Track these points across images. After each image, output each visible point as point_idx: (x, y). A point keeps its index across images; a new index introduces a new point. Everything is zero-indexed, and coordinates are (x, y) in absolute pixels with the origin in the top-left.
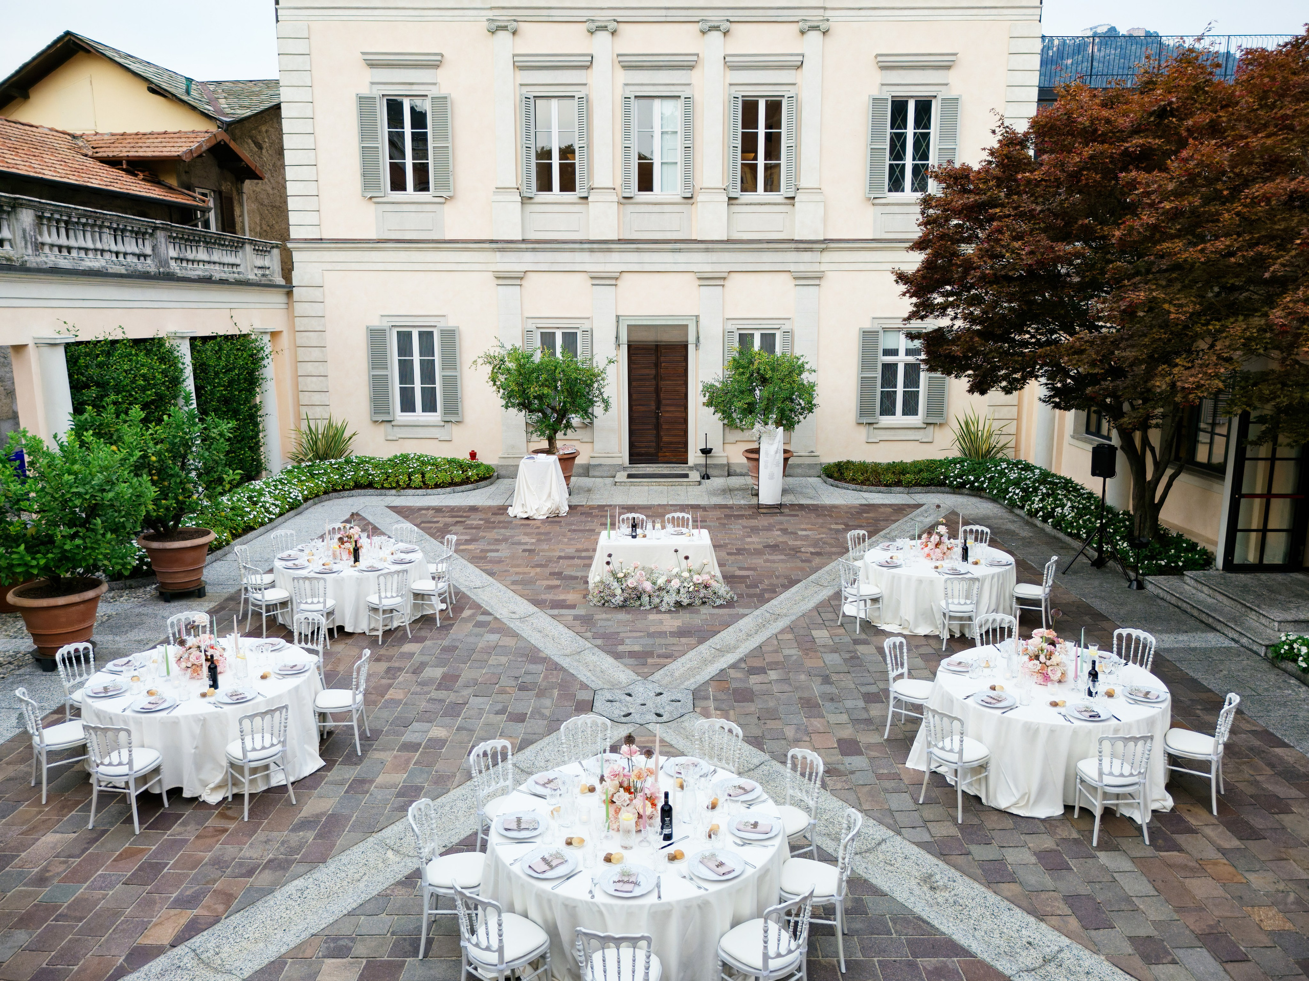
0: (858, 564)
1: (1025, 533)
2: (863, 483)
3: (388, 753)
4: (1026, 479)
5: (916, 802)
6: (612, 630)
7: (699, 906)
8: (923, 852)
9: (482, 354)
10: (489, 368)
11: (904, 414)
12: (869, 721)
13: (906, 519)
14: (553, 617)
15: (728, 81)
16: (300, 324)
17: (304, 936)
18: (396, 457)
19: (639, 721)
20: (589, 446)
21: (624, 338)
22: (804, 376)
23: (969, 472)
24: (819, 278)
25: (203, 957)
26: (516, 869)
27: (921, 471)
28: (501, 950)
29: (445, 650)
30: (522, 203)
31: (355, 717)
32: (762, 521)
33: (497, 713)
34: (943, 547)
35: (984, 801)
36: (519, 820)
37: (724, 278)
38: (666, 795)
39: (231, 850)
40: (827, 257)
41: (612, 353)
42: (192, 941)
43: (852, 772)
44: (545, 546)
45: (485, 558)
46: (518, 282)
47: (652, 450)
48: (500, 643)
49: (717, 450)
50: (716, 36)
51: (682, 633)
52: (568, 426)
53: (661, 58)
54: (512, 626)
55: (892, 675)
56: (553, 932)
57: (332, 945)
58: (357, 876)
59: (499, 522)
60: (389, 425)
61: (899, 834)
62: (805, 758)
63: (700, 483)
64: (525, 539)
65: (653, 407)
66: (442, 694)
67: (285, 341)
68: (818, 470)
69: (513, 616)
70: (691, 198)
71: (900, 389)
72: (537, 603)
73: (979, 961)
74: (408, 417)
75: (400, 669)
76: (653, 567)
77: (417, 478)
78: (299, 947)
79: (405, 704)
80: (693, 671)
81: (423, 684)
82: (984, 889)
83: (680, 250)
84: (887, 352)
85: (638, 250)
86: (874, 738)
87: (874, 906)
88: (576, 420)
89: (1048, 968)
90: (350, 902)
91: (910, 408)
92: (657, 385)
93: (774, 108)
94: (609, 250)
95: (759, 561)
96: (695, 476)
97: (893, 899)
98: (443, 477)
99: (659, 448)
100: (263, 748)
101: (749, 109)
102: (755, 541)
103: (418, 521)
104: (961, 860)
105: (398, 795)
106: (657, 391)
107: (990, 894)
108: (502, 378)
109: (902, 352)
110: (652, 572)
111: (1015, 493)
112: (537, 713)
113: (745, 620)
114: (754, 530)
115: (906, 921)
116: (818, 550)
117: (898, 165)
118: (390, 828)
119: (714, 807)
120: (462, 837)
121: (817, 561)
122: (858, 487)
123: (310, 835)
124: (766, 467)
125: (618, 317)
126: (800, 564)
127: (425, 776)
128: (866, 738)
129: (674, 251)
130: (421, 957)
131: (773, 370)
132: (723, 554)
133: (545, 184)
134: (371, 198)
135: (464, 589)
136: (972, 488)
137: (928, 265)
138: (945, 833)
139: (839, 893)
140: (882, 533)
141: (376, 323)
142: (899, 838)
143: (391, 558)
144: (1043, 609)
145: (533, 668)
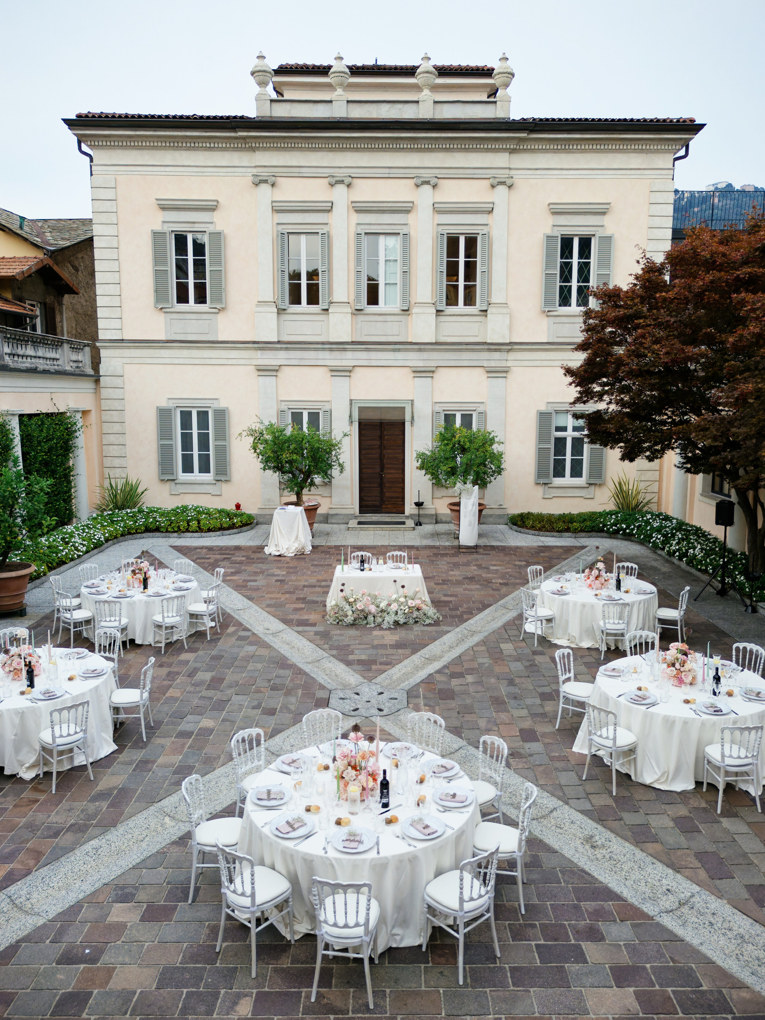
0: (536, 592)
1: (666, 568)
2: (540, 530)
3: (168, 739)
4: (666, 527)
5: (580, 778)
6: (345, 643)
7: (410, 861)
8: (585, 818)
9: (246, 428)
10: (251, 439)
11: (572, 476)
12: (544, 715)
13: (573, 557)
14: (299, 632)
15: (436, 222)
16: (105, 405)
17: (97, 885)
18: (178, 508)
19: (365, 715)
20: (328, 499)
21: (356, 416)
22: (495, 446)
23: (622, 522)
24: (506, 372)
25: (16, 902)
26: (266, 831)
27: (585, 520)
28: (253, 896)
29: (213, 658)
30: (278, 313)
31: (142, 710)
32: (462, 559)
33: (254, 708)
34: (602, 580)
35: (633, 778)
36: (269, 792)
37: (433, 372)
38: (385, 772)
39: (41, 817)
40: (512, 356)
41: (347, 429)
42: (9, 889)
43: (531, 755)
44: (293, 578)
45: (246, 586)
46: (274, 373)
47: (377, 503)
48: (257, 653)
49: (428, 504)
50: (427, 188)
51: (399, 645)
52: (312, 484)
53: (385, 205)
54: (266, 639)
55: (562, 678)
56: (294, 880)
57: (120, 892)
58: (140, 837)
59: (258, 559)
60: (172, 484)
61: (567, 803)
62: (493, 744)
63: (414, 529)
64: (278, 572)
65: (378, 470)
66: (210, 693)
67: (93, 417)
68: (505, 520)
69: (267, 632)
70: (407, 310)
71: (568, 457)
72: (286, 621)
73: (629, 905)
74: (188, 477)
75: (178, 673)
76: (377, 593)
77: (194, 524)
78: (93, 894)
79: (182, 701)
80: (407, 676)
81: (196, 685)
82: (633, 847)
83: (399, 350)
84: (558, 429)
85: (367, 350)
86: (548, 729)
87: (547, 861)
88: (318, 479)
89: (683, 910)
90: (134, 858)
91: (576, 472)
92: (381, 453)
93: (471, 243)
94: (345, 350)
95: (459, 590)
96: (410, 523)
97: (563, 856)
98: (214, 523)
99: (382, 501)
100: (69, 735)
101: (453, 242)
102: (456, 574)
103: (195, 557)
104: (616, 824)
105: (175, 773)
106: (381, 458)
107: (638, 852)
108: (261, 447)
109: (570, 429)
110: (375, 597)
111: (658, 537)
112: (285, 708)
113: (449, 635)
114: (456, 565)
115: (572, 872)
116: (505, 581)
117: (566, 286)
118: (167, 799)
119: (422, 781)
120: (224, 806)
121: (504, 589)
122: (536, 532)
123: (104, 805)
124: (465, 517)
125: (351, 401)
126: (491, 592)
127: (196, 757)
128: (542, 728)
129: (394, 350)
130: (190, 902)
131: (471, 442)
132: (432, 584)
133: (296, 299)
134: (161, 309)
135: (228, 611)
136: (625, 534)
137: (589, 362)
138: (603, 804)
139: (520, 850)
140: (555, 568)
141: (164, 404)
142: (567, 807)
143: (172, 586)
144: (679, 628)
145: (282, 672)
